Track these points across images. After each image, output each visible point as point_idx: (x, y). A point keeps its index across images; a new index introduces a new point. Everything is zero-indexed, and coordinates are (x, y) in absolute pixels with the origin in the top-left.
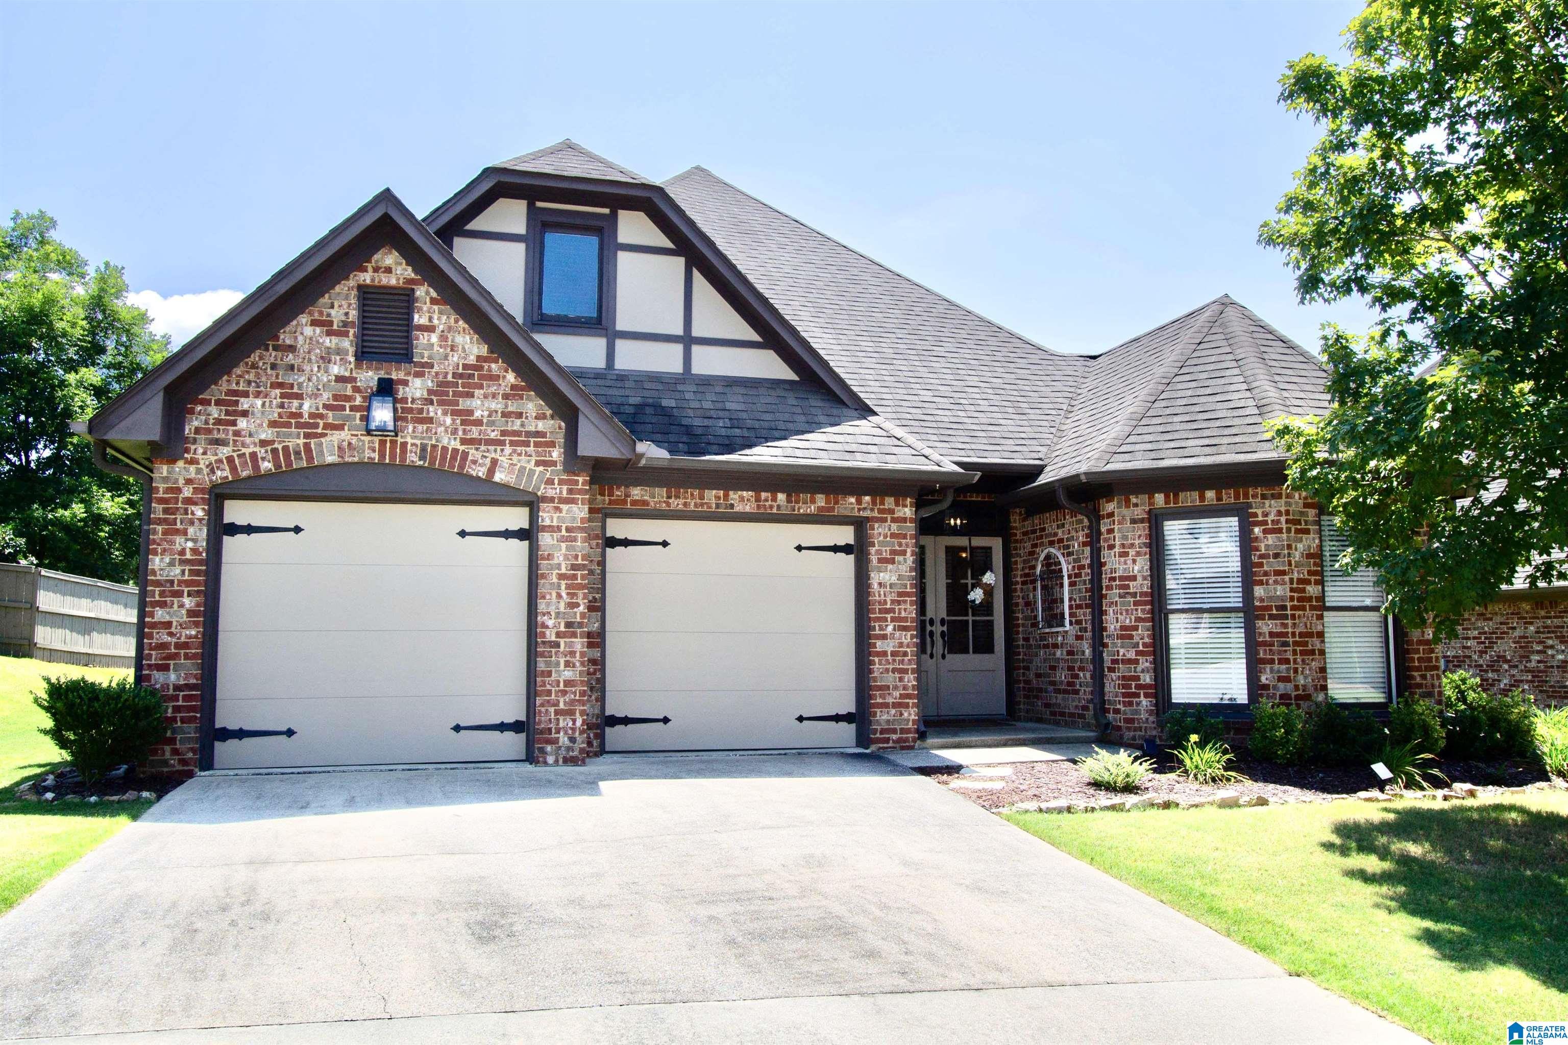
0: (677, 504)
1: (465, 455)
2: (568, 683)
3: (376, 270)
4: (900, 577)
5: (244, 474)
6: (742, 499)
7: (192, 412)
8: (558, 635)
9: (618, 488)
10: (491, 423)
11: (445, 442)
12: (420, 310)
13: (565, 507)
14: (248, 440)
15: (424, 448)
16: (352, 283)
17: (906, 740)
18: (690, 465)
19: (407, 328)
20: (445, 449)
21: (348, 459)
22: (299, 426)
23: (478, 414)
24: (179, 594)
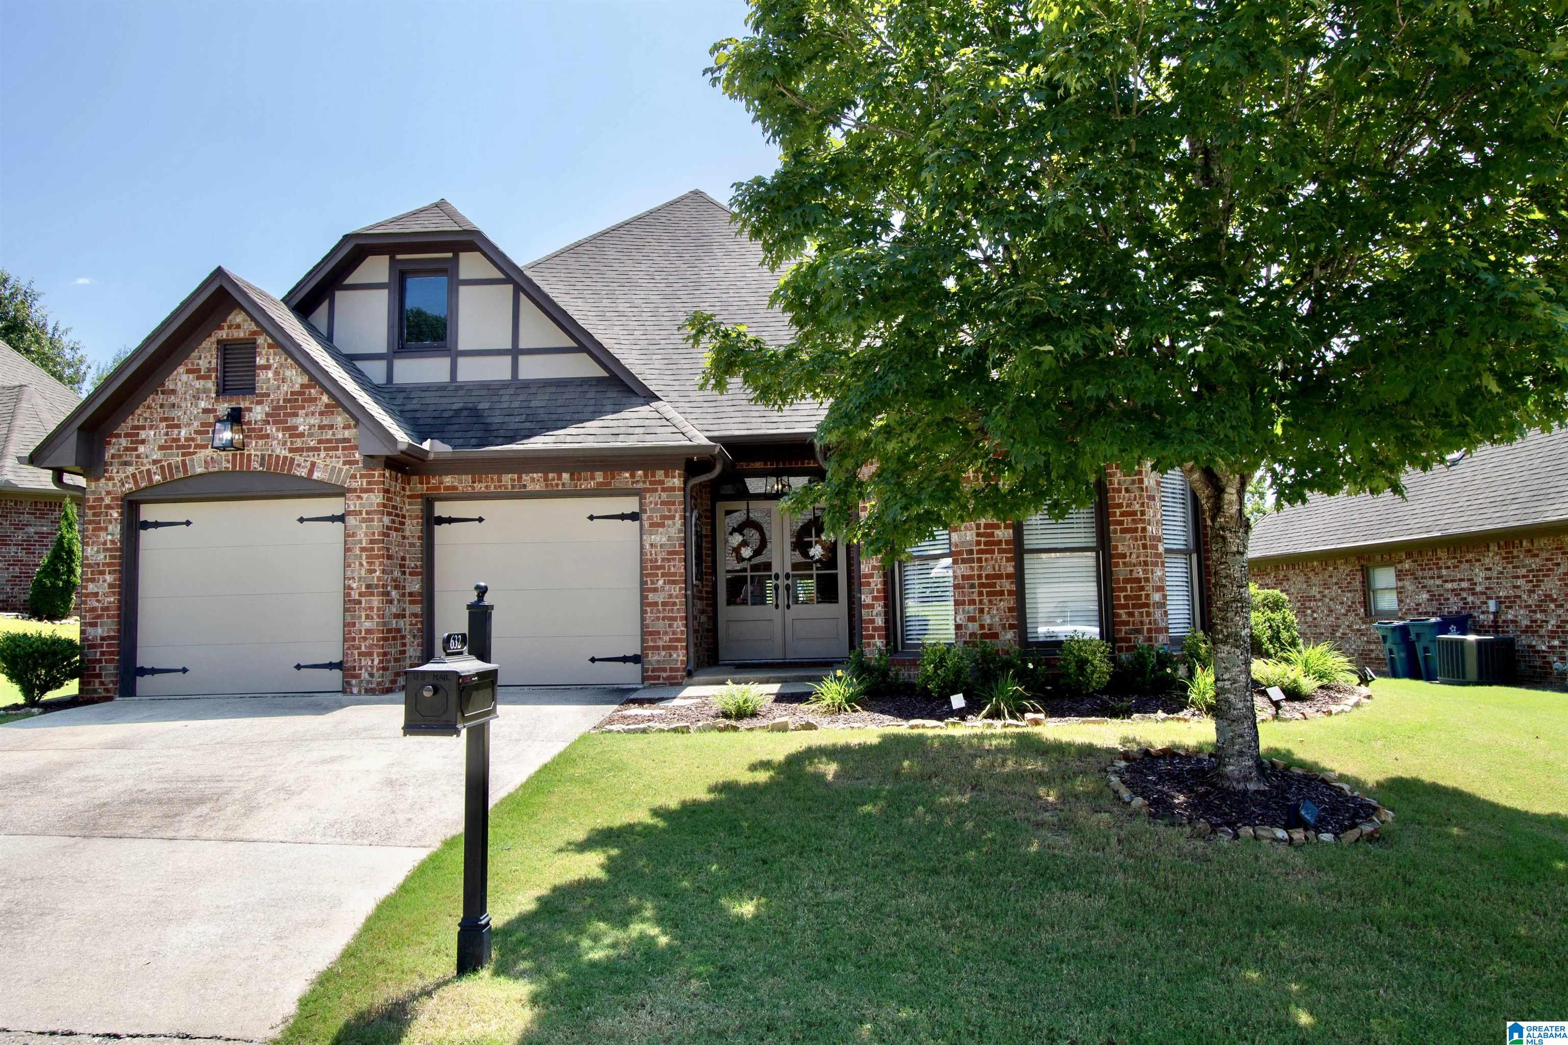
0: (480, 487)
1: (292, 460)
2: (368, 631)
3: (230, 327)
4: (669, 538)
5: (143, 485)
6: (533, 480)
7: (109, 443)
8: (360, 594)
9: (434, 477)
10: (311, 435)
11: (278, 451)
12: (260, 353)
13: (365, 496)
14: (145, 461)
15: (263, 457)
16: (213, 339)
17: (675, 678)
18: (471, 456)
19: (253, 368)
20: (278, 457)
21: (211, 470)
22: (178, 447)
23: (301, 428)
24: (102, 573)
